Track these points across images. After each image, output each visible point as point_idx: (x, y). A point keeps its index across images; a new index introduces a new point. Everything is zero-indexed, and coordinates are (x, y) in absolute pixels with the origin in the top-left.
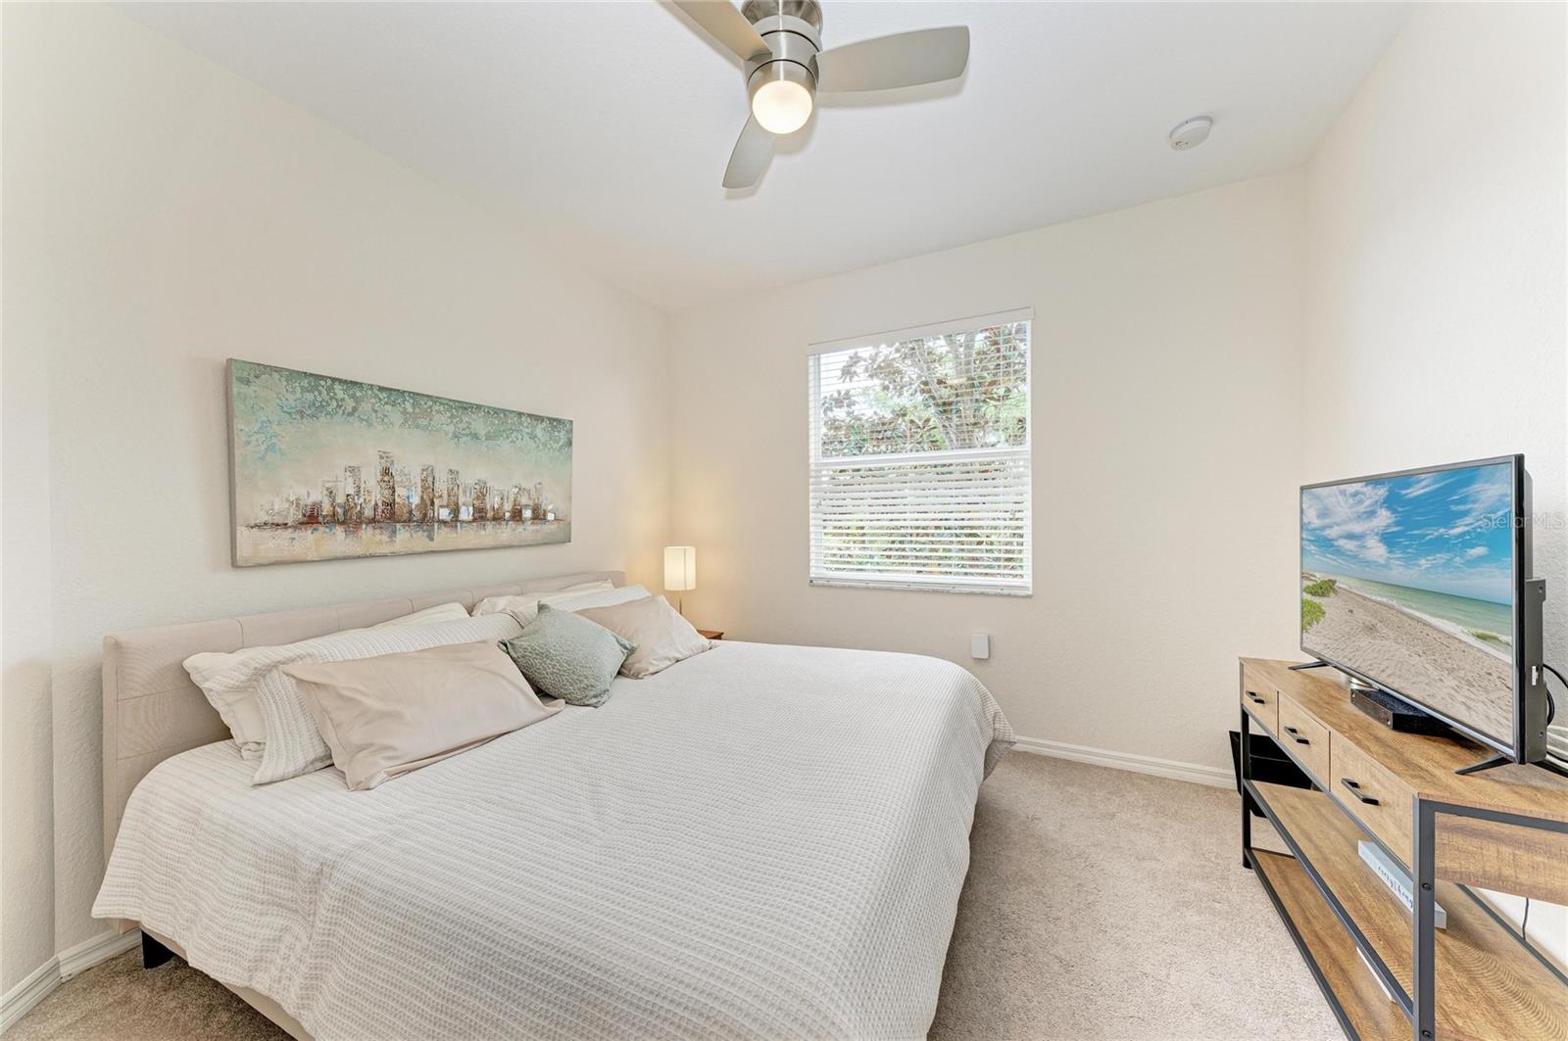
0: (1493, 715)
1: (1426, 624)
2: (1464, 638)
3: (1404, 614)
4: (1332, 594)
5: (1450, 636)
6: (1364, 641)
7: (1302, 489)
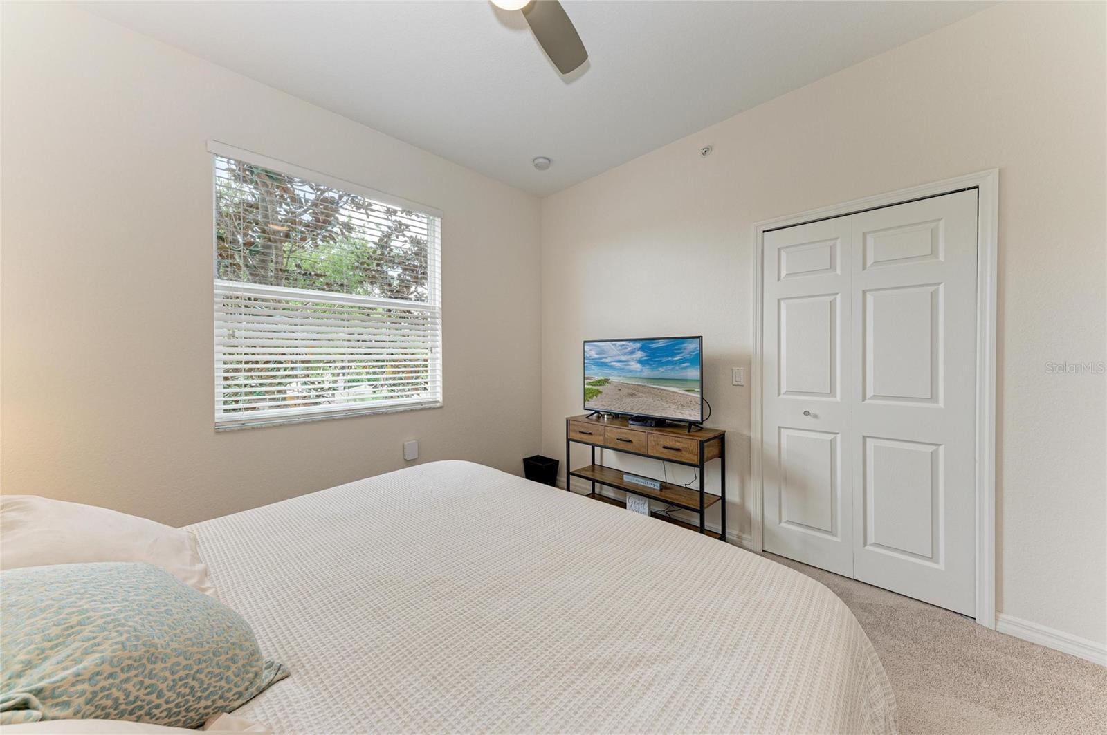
0: (693, 413)
1: (662, 390)
2: (680, 392)
3: (650, 387)
4: (607, 384)
5: (673, 392)
6: (629, 400)
7: (585, 342)
